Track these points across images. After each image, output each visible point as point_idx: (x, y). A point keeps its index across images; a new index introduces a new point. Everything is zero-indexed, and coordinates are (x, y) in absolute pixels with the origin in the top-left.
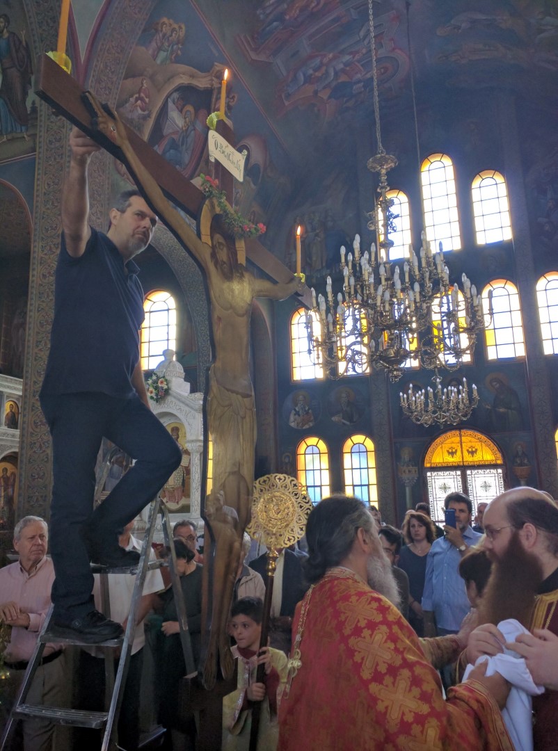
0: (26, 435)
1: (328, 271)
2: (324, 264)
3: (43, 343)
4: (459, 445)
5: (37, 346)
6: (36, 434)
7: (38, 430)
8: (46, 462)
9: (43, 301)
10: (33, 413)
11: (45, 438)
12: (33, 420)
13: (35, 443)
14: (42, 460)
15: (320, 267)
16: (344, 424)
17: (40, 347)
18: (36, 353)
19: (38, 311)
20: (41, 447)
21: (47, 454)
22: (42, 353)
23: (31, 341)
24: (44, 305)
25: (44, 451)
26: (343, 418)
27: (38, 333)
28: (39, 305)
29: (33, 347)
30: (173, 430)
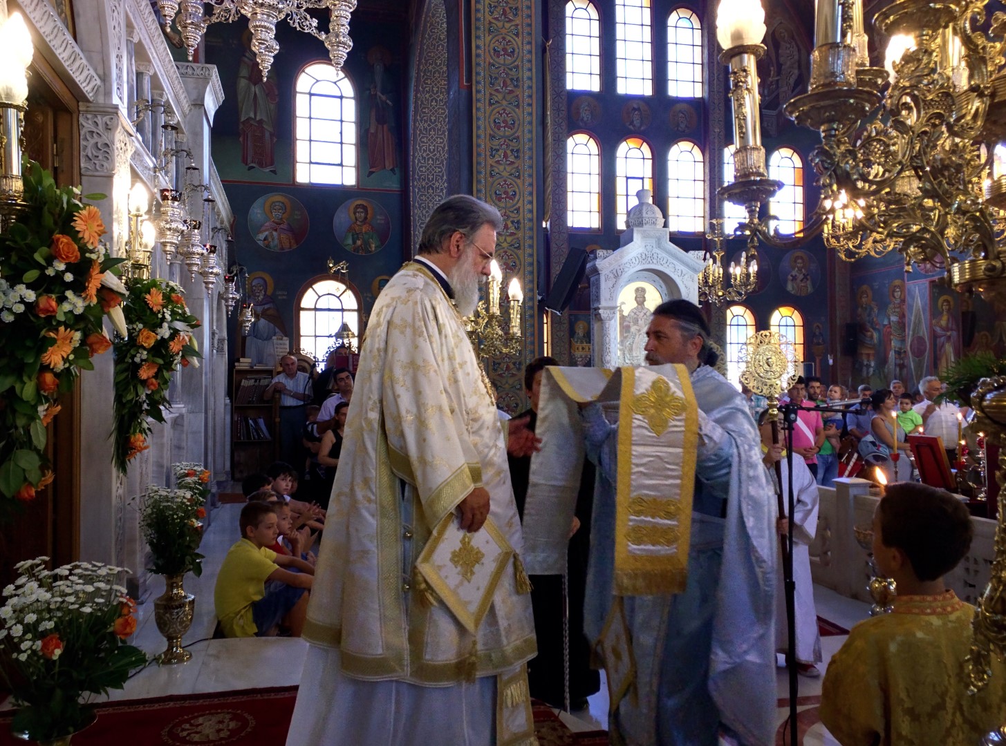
3: (501, 152)
5: (493, 156)
9: (497, 91)
17: (497, 158)
18: (492, 166)
19: (491, 104)
22: (501, 168)
23: (483, 147)
24: (500, 97)
27: (492, 137)
28: (491, 94)
29: (486, 155)
30: (637, 290)
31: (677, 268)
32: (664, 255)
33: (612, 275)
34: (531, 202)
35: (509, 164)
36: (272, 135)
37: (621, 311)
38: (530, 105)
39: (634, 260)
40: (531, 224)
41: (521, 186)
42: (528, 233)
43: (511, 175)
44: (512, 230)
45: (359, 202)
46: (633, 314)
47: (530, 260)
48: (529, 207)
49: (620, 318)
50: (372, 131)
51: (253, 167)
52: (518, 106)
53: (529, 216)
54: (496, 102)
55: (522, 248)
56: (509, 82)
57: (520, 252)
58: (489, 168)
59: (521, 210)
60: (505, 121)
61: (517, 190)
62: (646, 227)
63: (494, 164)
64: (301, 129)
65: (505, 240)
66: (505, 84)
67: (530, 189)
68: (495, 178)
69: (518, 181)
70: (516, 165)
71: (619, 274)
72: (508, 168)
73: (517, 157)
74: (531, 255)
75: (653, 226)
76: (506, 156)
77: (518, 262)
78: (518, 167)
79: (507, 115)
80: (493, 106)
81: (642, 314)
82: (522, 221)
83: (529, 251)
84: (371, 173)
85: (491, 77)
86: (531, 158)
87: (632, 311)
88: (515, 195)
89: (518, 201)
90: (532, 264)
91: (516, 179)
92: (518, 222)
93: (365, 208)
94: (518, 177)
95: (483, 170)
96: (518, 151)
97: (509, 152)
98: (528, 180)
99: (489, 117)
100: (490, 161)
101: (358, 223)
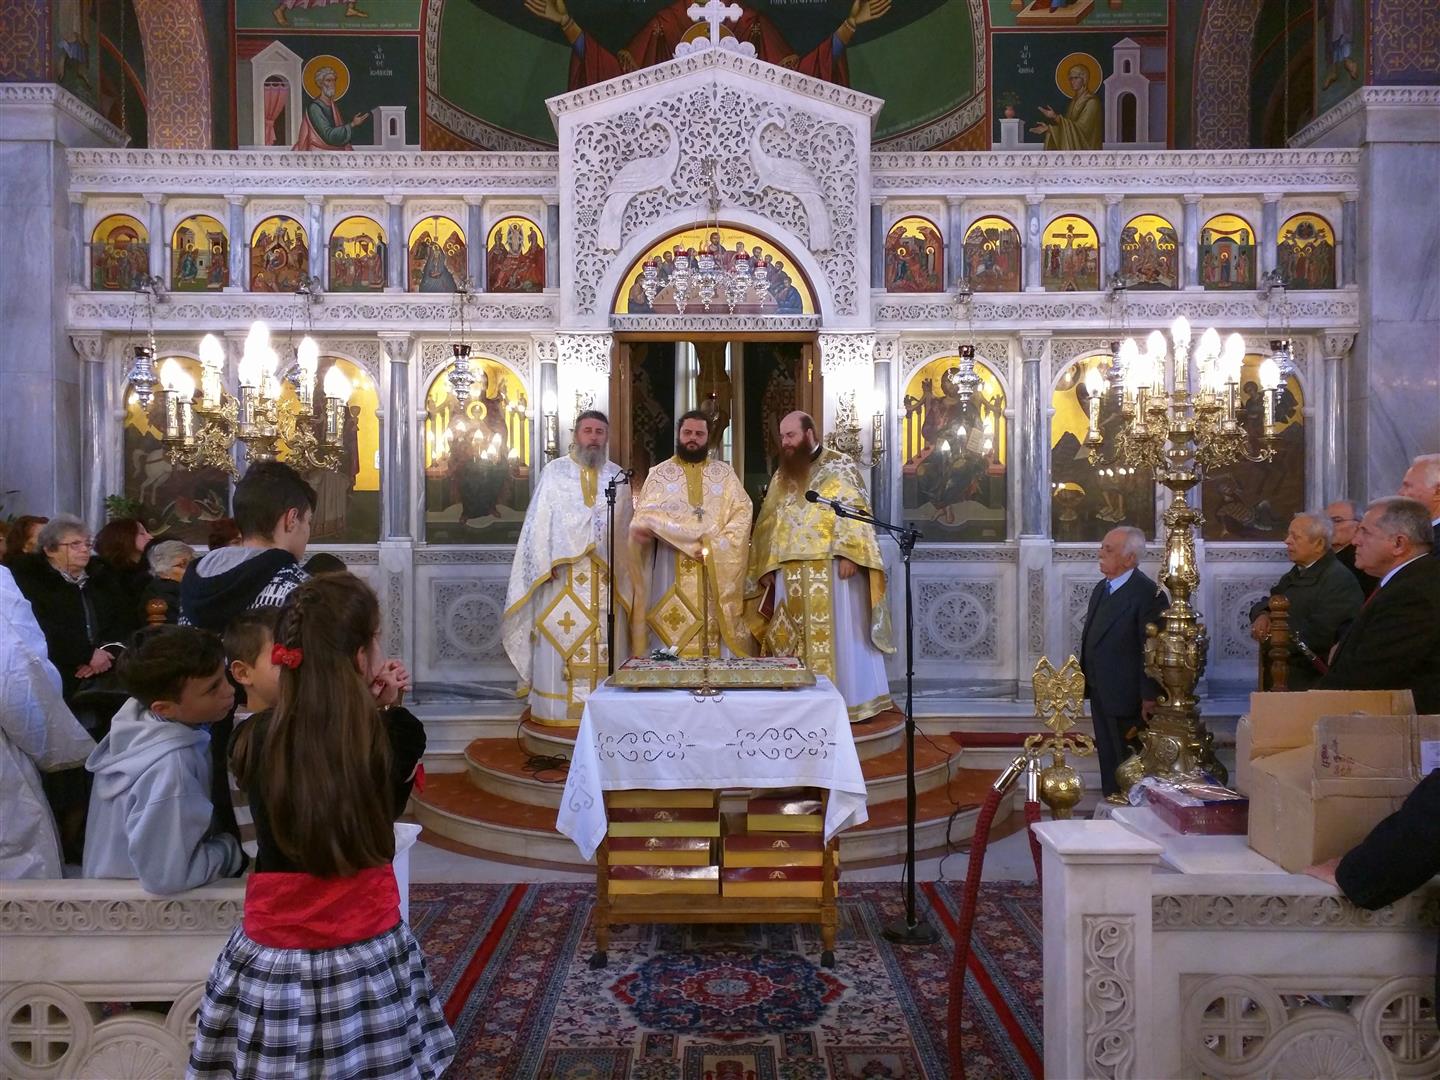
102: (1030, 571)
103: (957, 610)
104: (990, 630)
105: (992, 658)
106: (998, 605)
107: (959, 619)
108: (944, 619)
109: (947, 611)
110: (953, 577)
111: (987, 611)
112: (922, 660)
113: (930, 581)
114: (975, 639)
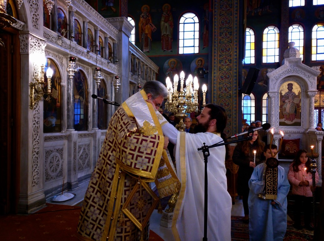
0: (216, 83)
1: (261, 9)
2: (259, 6)
3: (224, 34)
4: (319, 98)
5: (221, 35)
6: (222, 83)
7: (224, 81)
8: (230, 98)
9: (223, 10)
10: (220, 72)
11: (228, 85)
12: (220, 75)
13: (222, 88)
14: (227, 97)
15: (256, 8)
16: (264, 86)
17: (222, 36)
18: (220, 39)
19: (220, 16)
20: (226, 90)
21: (230, 94)
22: (224, 40)
23: (217, 32)
24: (224, 12)
25: (228, 92)
26: (264, 83)
27: (220, 28)
28: (220, 12)
29: (218, 35)
30: (289, 85)
31: (306, 74)
32: (299, 69)
33: (274, 79)
34: (236, 52)
35: (227, 38)
36: (171, 39)
37: (281, 93)
38: (236, 14)
39: (285, 72)
40: (236, 60)
41: (232, 46)
42: (235, 64)
43: (228, 42)
44: (228, 63)
45: (199, 59)
46: (286, 95)
47: (235, 74)
48: (236, 54)
49: (280, 96)
50: (205, 33)
51: (165, 50)
52: (231, 15)
53: (236, 57)
54: (223, 15)
55: (232, 70)
56: (228, 6)
57: (231, 72)
58: (219, 40)
59: (232, 55)
60: (226, 22)
61: (230, 48)
62: (291, 58)
63: (221, 39)
64: (181, 36)
65: (225, 67)
66: (226, 7)
67: (236, 47)
68: (221, 44)
69: (231, 44)
70: (230, 38)
71: (278, 78)
72: (227, 40)
73: (231, 35)
74: (236, 73)
75: (294, 57)
76: (226, 35)
77: (230, 76)
78: (231, 39)
79: (227, 19)
80: (221, 16)
81: (291, 95)
82: (232, 59)
83: (235, 71)
84: (204, 48)
85: (220, 5)
86: (236, 35)
87: (286, 93)
88: (229, 50)
89: (231, 52)
90: (236, 76)
91: (230, 44)
92: (231, 60)
93: (201, 61)
94: (231, 42)
95: (217, 42)
96: (231, 32)
97: (227, 33)
98: (235, 43)
99: (220, 21)
100: (220, 38)
101: (199, 66)
102: (74, 142)
103: (55, 159)
104: (62, 165)
105: (62, 176)
106: (64, 156)
107: (55, 163)
108: (51, 164)
109: (52, 161)
110: (54, 147)
111: (61, 159)
112: (46, 183)
113: (48, 149)
114: (59, 170)
